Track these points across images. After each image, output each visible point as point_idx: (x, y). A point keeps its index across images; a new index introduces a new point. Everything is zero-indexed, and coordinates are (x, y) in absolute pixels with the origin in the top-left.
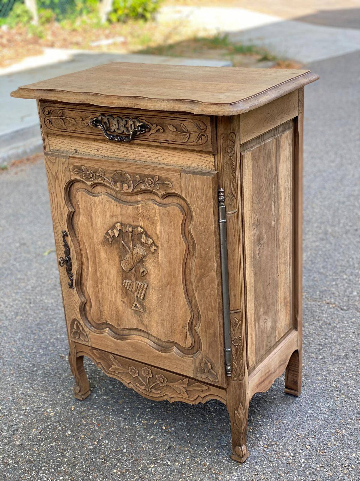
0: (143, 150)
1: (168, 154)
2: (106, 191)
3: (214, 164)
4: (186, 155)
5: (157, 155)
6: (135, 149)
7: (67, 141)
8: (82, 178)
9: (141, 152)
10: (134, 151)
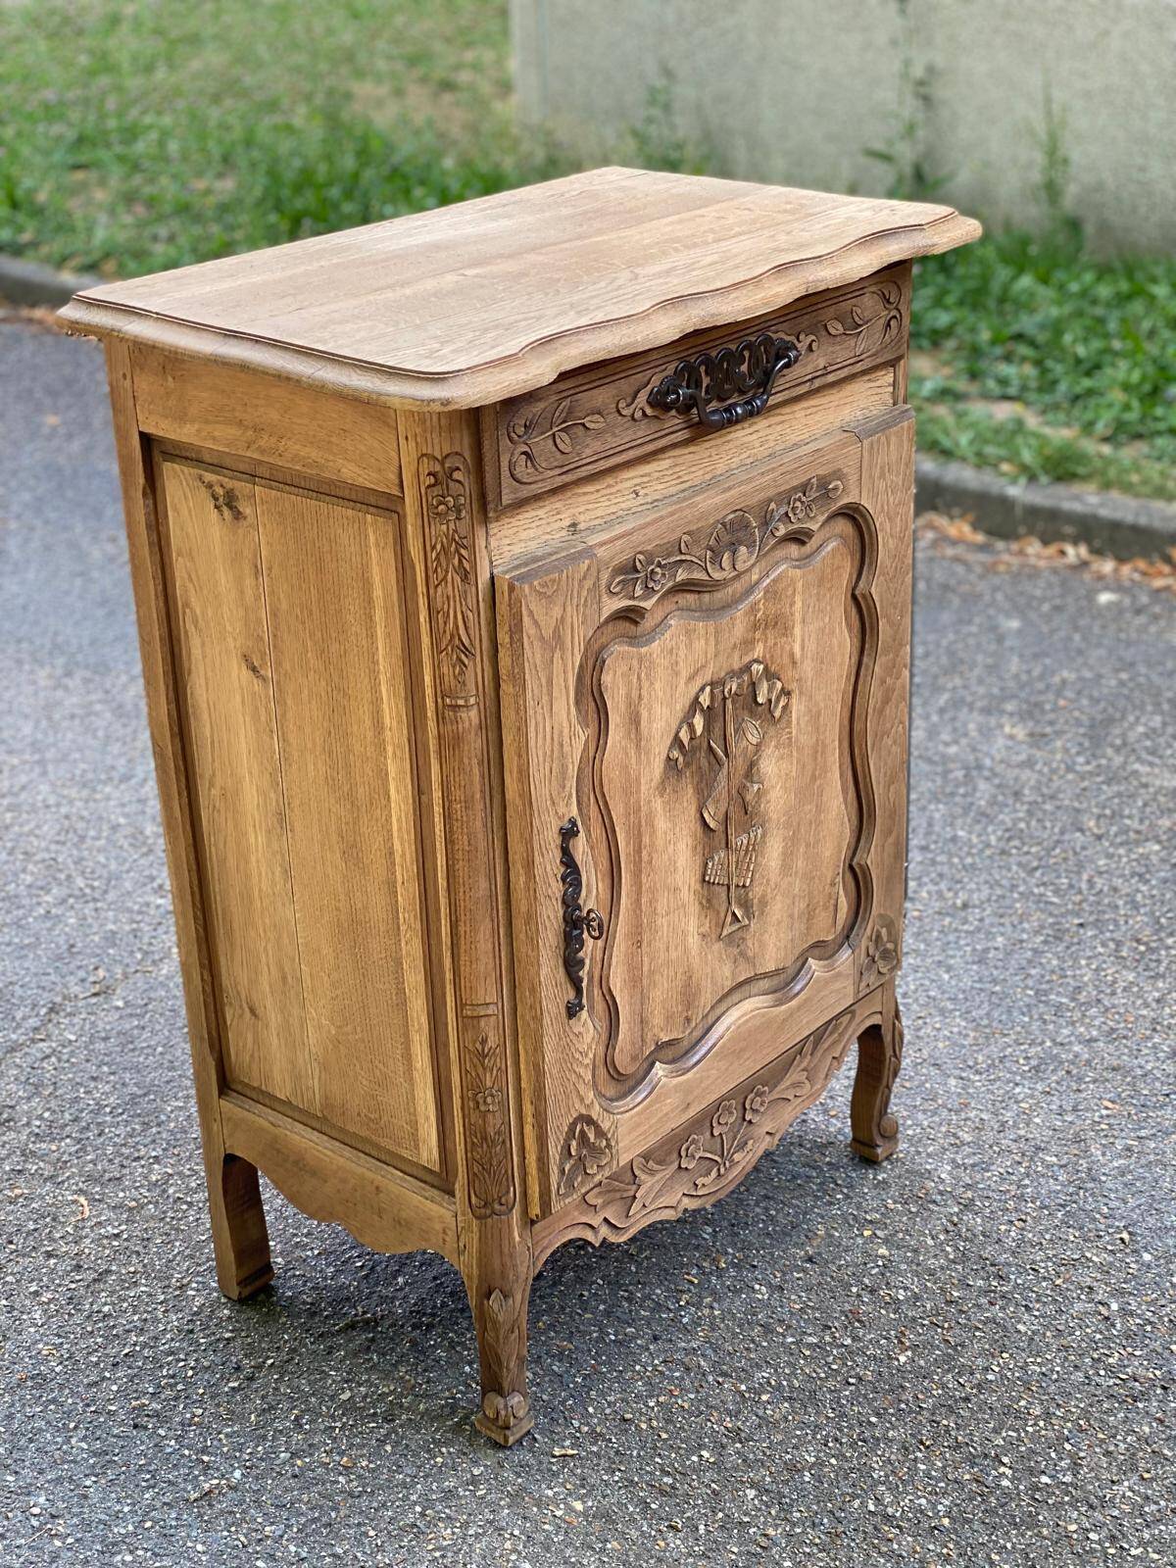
0: (751, 430)
1: (803, 413)
2: (675, 607)
3: (891, 389)
4: (842, 394)
5: (779, 428)
6: (732, 436)
7: (548, 508)
8: (633, 598)
9: (746, 439)
10: (731, 445)
